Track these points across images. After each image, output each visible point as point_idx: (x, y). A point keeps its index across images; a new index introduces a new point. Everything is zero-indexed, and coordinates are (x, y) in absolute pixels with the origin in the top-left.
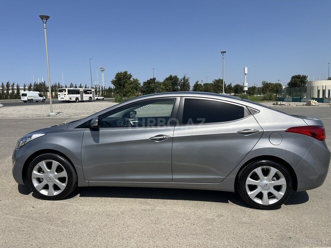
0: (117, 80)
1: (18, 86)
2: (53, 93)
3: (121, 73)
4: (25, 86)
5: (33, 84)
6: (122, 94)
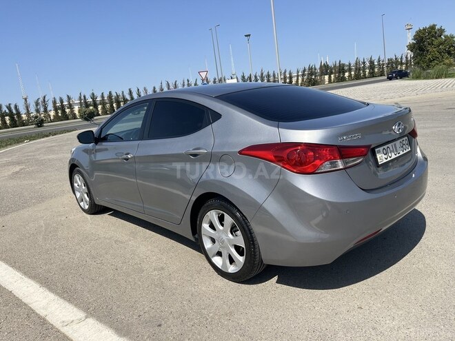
0: (417, 43)
1: (290, 74)
2: (332, 76)
3: (424, 30)
4: (298, 72)
5: (307, 68)
6: (424, 65)
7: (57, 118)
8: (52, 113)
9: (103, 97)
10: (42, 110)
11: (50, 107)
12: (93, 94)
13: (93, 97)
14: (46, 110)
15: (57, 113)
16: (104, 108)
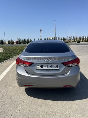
7: (73, 42)
8: (72, 40)
9: (86, 37)
10: (70, 39)
11: (72, 39)
12: (83, 36)
13: (83, 37)
14: (71, 39)
15: (73, 40)
16: (85, 40)
